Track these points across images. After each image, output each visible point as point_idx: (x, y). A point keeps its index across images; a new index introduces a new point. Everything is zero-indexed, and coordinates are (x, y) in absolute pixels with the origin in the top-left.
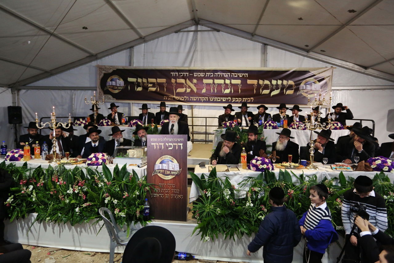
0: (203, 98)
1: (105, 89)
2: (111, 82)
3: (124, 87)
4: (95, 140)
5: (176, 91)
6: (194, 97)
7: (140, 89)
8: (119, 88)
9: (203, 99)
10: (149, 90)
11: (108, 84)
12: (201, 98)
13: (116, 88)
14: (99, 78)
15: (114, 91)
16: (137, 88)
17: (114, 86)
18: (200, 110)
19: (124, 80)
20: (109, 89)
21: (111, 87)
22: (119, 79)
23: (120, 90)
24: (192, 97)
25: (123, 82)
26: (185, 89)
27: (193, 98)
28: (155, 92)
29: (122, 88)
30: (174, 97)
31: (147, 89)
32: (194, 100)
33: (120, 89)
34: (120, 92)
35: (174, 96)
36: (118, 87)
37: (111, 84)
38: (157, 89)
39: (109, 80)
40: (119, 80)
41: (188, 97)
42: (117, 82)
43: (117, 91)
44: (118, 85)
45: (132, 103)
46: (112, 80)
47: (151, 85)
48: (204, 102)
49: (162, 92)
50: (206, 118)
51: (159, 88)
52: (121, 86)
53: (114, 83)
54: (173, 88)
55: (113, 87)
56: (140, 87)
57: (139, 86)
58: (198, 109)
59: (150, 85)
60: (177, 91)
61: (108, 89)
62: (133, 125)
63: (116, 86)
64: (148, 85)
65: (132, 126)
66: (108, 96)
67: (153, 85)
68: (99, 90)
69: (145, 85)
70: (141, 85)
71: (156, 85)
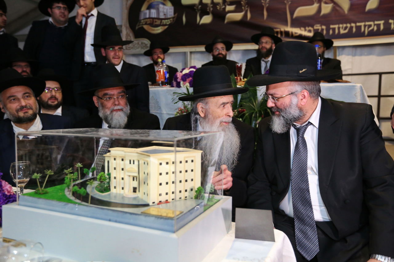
0: (367, 23)
1: (137, 28)
2: (148, 11)
3: (173, 18)
4: (21, 114)
5: (292, 13)
6: (341, 26)
7: (207, 19)
8: (164, 22)
9: (370, 26)
10: (228, 18)
11: (142, 17)
12: (362, 24)
13: (158, 22)
14: (126, 4)
15: (154, 30)
16: (201, 18)
17: (153, 18)
18: (357, 58)
19: (173, 4)
20: (145, 27)
21: (149, 21)
22: (164, 2)
23: (166, 27)
24: (336, 26)
25: (173, 8)
26: (316, 6)
27: (339, 28)
28: (242, 23)
29: (169, 22)
30: (289, 29)
31: (224, 18)
32: (342, 32)
33: (166, 25)
34: (167, 28)
35: (286, 24)
36: (162, 19)
37: (147, 16)
38: (246, 15)
39: (144, 8)
40: (164, 4)
41: (324, 27)
42: (161, 9)
43: (159, 30)
44: (162, 16)
45: (191, 53)
46: (149, 7)
47: (232, 8)
48: (372, 34)
49: (258, 22)
50: (380, 74)
51: (251, 12)
52: (169, 17)
53: (154, 13)
54: (286, 9)
55: (153, 22)
56: (208, 14)
57: (204, 12)
58: (350, 57)
59: (229, 8)
60: (296, 15)
61: (142, 28)
63: (158, 19)
64: (225, 9)
65: (178, 86)
66: (142, 41)
67: (236, 8)
68: (126, 30)
69: (218, 9)
70: (210, 10)
71: (242, 6)
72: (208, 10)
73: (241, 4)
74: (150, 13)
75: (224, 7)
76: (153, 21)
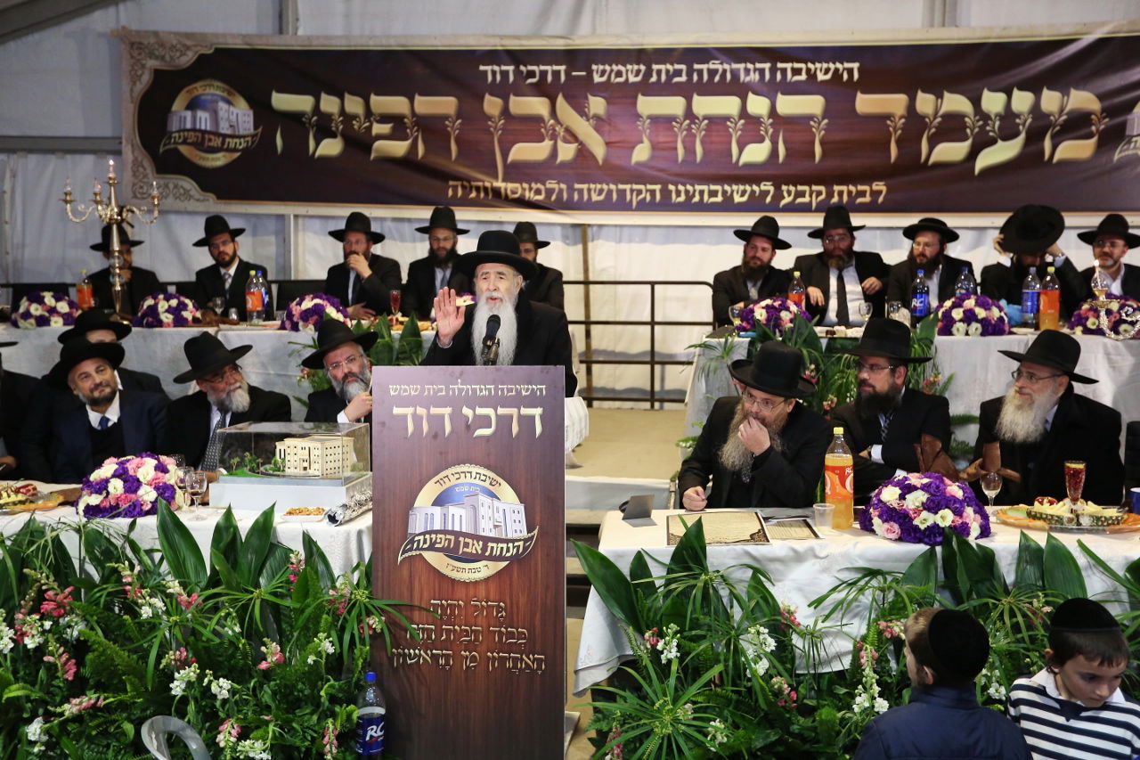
0: (635, 187)
1: (161, 150)
2: (189, 114)
3: (253, 136)
5: (505, 155)
6: (592, 186)
7: (331, 147)
8: (232, 142)
9: (639, 192)
10: (377, 151)
11: (174, 125)
12: (627, 187)
13: (217, 142)
14: (132, 90)
15: (204, 159)
16: (317, 144)
17: (204, 132)
18: (624, 246)
19: (252, 103)
20: (184, 149)
21: (192, 137)
22: (230, 98)
23: (237, 155)
24: (585, 186)
25: (251, 113)
26: (547, 144)
27: (589, 190)
28: (407, 162)
29: (243, 145)
30: (499, 184)
31: (367, 148)
32: (595, 198)
33: (235, 150)
34: (239, 158)
35: (496, 178)
36: (225, 136)
37: (189, 126)
38: (414, 146)
39: (178, 105)
40: (229, 103)
41: (563, 186)
42: (222, 114)
43: (219, 160)
44: (224, 128)
45: (296, 216)
46: (193, 105)
47: (385, 128)
48: (643, 207)
49: (438, 162)
50: (653, 284)
51: (424, 141)
52: (242, 132)
53: (204, 120)
54: (492, 142)
55: (202, 141)
56: (333, 135)
57: (325, 131)
58: (613, 244)
59: (378, 128)
60: (510, 159)
61: (177, 150)
62: (301, 324)
63: (217, 134)
64: (369, 129)
65: (295, 328)
66: (176, 182)
67: (394, 129)
68: (133, 152)
69: (356, 127)
70: (337, 128)
71: (407, 128)
72: (334, 129)
73: (405, 123)
74: (194, 118)
75: (367, 124)
76: (203, 138)
